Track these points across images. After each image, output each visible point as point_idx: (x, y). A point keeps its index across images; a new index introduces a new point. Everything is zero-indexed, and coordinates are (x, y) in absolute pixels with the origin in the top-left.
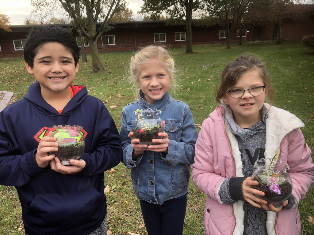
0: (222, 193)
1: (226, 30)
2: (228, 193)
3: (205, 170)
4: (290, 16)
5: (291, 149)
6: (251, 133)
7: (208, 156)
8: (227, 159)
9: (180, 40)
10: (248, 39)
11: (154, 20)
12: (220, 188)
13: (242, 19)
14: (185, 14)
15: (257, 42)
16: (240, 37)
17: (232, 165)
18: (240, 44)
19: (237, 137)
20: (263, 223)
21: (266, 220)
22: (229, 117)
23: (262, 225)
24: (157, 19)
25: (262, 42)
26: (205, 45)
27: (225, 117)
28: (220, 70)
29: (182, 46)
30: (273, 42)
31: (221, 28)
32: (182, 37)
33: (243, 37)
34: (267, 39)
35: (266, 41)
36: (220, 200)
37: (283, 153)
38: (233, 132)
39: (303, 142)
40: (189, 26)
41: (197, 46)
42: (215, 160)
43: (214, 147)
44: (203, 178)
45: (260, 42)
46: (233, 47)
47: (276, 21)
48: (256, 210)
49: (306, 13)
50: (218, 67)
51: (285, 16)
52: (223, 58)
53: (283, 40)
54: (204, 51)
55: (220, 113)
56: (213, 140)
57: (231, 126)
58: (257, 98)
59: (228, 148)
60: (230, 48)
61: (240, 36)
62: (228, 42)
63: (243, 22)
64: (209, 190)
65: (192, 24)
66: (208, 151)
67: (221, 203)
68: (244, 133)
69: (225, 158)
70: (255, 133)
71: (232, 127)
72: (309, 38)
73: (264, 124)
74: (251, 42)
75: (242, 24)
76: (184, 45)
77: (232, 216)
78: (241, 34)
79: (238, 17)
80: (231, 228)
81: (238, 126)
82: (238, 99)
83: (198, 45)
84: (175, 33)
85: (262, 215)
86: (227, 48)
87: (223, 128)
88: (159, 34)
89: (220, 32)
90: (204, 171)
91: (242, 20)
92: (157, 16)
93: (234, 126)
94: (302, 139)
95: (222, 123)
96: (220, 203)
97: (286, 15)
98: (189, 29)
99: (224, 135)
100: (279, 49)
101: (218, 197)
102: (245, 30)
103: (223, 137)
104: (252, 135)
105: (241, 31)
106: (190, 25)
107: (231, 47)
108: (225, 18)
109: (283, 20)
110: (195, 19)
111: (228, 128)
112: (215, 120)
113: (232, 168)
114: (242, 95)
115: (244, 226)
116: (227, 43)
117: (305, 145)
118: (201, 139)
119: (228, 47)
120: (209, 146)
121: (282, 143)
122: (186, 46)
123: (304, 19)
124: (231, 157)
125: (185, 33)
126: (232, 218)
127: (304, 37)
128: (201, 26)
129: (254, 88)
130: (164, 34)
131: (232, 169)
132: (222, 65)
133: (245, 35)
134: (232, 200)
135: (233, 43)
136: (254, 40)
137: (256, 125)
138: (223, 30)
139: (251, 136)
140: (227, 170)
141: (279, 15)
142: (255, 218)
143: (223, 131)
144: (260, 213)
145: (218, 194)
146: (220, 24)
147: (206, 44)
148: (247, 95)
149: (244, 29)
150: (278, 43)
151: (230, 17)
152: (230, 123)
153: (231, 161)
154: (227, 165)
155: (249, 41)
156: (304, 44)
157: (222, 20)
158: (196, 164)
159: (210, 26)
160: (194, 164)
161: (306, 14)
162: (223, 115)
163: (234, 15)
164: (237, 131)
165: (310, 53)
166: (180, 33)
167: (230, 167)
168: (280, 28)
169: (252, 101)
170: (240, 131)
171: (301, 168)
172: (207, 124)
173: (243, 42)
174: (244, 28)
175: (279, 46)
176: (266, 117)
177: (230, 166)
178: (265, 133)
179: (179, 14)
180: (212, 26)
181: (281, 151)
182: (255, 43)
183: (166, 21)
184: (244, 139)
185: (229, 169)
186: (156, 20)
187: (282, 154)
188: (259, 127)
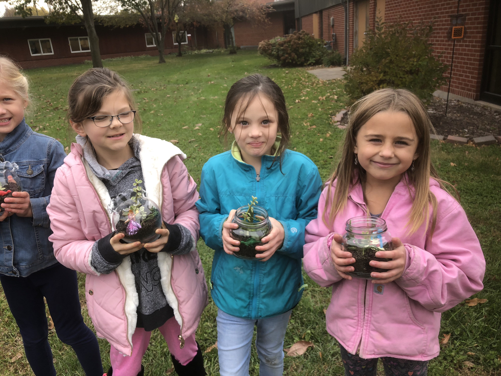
0: (95, 263)
1: (155, 33)
2: (102, 259)
3: (71, 239)
4: (241, 14)
5: (175, 185)
6: (123, 173)
7: (70, 218)
8: (96, 214)
9: (80, 50)
10: (191, 46)
11: (23, 16)
12: (91, 257)
13: (176, 16)
14: (81, 6)
15: (204, 51)
16: (177, 44)
17: (105, 220)
18: (180, 55)
19: (105, 182)
20: (158, 282)
21: (160, 278)
22: (89, 158)
23: (156, 285)
24: (29, 14)
25: (211, 51)
26: (125, 58)
27: (84, 159)
28: (150, 98)
29: (86, 61)
30: (226, 51)
31: (147, 30)
32: (82, 46)
33: (182, 43)
34: (218, 47)
35: (216, 50)
36: (95, 271)
37: (166, 187)
38: (99, 176)
39: (186, 173)
40: (90, 27)
41: (111, 61)
42: (82, 220)
43: (77, 203)
44: (69, 251)
45: (208, 51)
46: (170, 60)
47: (224, 20)
48: (146, 269)
49: (262, 9)
50: (147, 92)
51: (235, 13)
52: (155, 79)
53: (239, 48)
54: (123, 69)
55: (77, 154)
56: (74, 193)
57: (94, 169)
58: (126, 125)
59: (95, 198)
60: (164, 62)
61: (177, 42)
62: (160, 51)
63: (178, 20)
64: (78, 263)
65: (95, 22)
66: (69, 211)
67: (98, 274)
68: (113, 176)
69: (94, 213)
70: (127, 172)
71: (96, 170)
72: (266, 44)
73: (138, 160)
74: (196, 52)
75: (177, 23)
76: (88, 60)
77: (120, 286)
78: (178, 40)
79: (169, 13)
80: (122, 302)
81: (105, 169)
82: (106, 129)
83: (114, 59)
84: (69, 38)
85: (155, 273)
86: (160, 62)
87: (84, 173)
88: (38, 42)
89: (147, 36)
90: (68, 240)
91: (176, 18)
92: (27, 9)
93: (99, 169)
94: (184, 170)
95: (81, 167)
96: (97, 276)
97: (236, 11)
98: (91, 31)
99: (86, 183)
100: (233, 61)
101: (92, 269)
102: (185, 32)
103: (85, 186)
104: (124, 176)
105: (178, 35)
106: (91, 25)
107: (166, 60)
108: (150, 14)
109: (234, 18)
110: (99, 15)
111: (90, 173)
112: (71, 165)
113: (106, 224)
114: (110, 123)
115: (137, 294)
116: (160, 54)
117: (189, 178)
118: (56, 197)
119: (162, 61)
120: (69, 203)
121: (162, 176)
122: (91, 62)
123: (260, 18)
124: (102, 210)
125: (87, 39)
126: (120, 288)
127: (260, 43)
128: (112, 26)
129: (123, 114)
130: (49, 41)
131: (107, 226)
132: (152, 89)
133: (185, 41)
134: (111, 266)
135: (169, 54)
136: (200, 49)
137: (128, 162)
138: (149, 34)
139: (124, 178)
140: (100, 229)
141: (227, 11)
142: (147, 279)
143: (84, 177)
144: (151, 272)
145: (90, 265)
146: (144, 23)
147: (126, 56)
148: (116, 122)
149: (183, 32)
150: (233, 52)
151: (158, 13)
152: (92, 166)
153: (103, 215)
154: (99, 222)
155: (192, 50)
156: (262, 54)
157: (146, 17)
158: (56, 234)
159: (128, 26)
160: (52, 235)
161: (262, 11)
162: (82, 155)
163: (163, 10)
164: (104, 175)
165: (272, 65)
166: (77, 39)
167: (104, 224)
168: (232, 30)
169: (122, 131)
170: (108, 173)
171: (191, 204)
172: (62, 174)
173: (184, 52)
174: (182, 30)
175: (234, 57)
176: (139, 149)
177: (102, 222)
178: (141, 169)
179: (68, 4)
180: (131, 27)
181: (163, 187)
182: (202, 53)
183: (45, 17)
184: (116, 184)
185: (102, 227)
186: (27, 16)
187: (166, 190)
188: (131, 164)
